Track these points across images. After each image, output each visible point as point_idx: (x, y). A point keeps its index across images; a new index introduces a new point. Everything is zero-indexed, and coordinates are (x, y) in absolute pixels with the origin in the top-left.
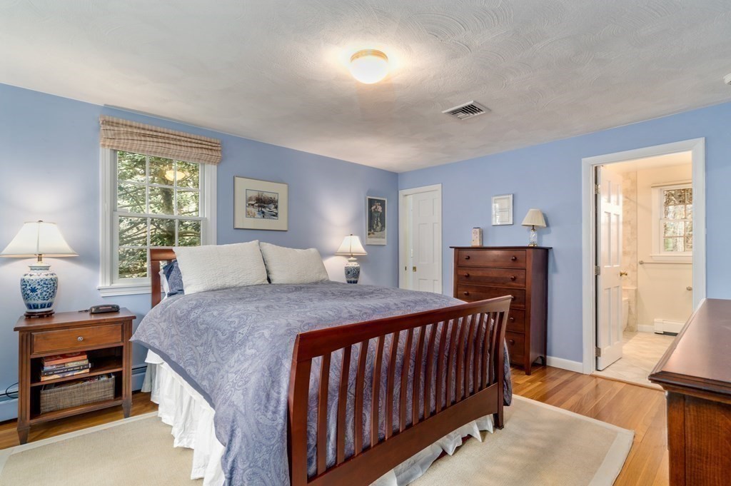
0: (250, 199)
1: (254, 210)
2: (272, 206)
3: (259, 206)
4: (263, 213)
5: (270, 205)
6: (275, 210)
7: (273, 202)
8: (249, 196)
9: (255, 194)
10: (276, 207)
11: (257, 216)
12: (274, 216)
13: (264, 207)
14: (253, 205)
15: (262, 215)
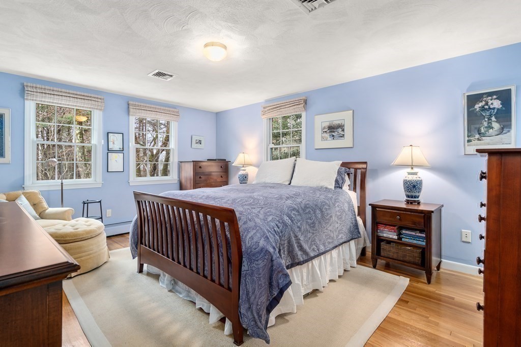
0: (324, 128)
1: (327, 135)
2: (340, 130)
3: (330, 132)
4: (333, 136)
5: (338, 130)
6: (342, 133)
7: (341, 127)
8: (323, 126)
9: (327, 124)
10: (343, 130)
11: (329, 139)
12: (341, 137)
13: (334, 132)
14: (326, 132)
15: (332, 137)
